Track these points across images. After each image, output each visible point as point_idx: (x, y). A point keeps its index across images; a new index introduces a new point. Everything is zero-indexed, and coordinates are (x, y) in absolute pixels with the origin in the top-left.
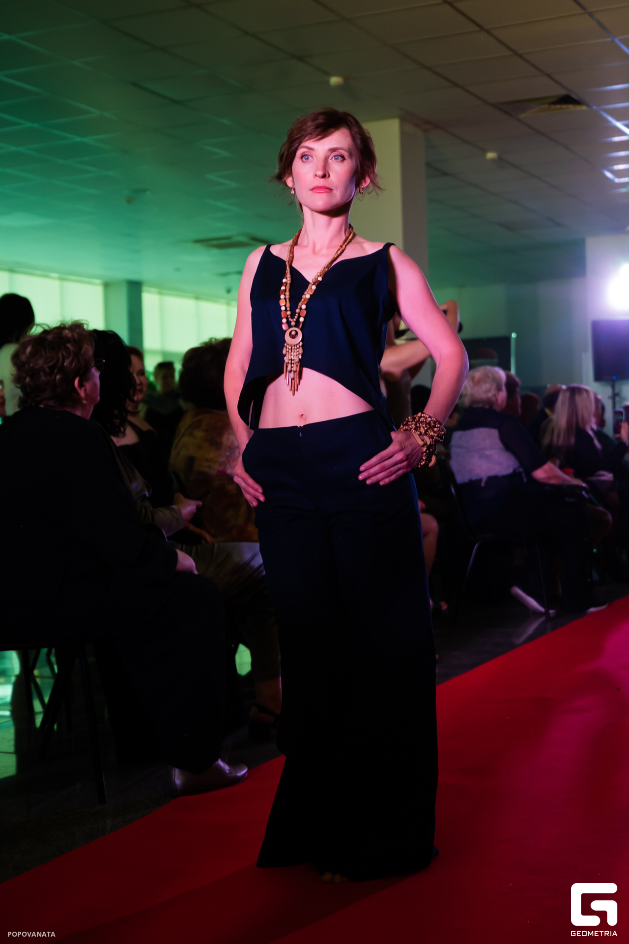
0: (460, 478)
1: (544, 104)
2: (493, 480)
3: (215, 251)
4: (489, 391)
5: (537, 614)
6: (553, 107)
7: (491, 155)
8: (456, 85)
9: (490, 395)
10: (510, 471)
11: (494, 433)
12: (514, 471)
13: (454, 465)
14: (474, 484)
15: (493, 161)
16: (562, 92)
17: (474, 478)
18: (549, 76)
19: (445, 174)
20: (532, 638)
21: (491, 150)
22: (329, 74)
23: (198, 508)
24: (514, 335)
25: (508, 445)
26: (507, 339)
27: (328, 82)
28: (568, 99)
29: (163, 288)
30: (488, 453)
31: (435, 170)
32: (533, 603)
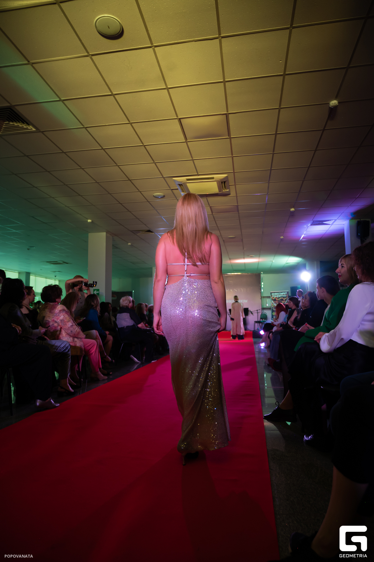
0: (119, 327)
1: (144, 232)
2: (128, 327)
3: (52, 265)
4: (127, 303)
5: (138, 363)
6: (146, 233)
7: (129, 244)
8: (121, 225)
9: (127, 304)
10: (132, 324)
11: (128, 314)
12: (133, 324)
13: (117, 322)
14: (123, 328)
15: (130, 245)
16: (148, 229)
17: (122, 327)
18: (145, 225)
19: (117, 248)
20: (136, 369)
21: (129, 243)
22: (88, 219)
23: (46, 330)
24: (133, 291)
25: (132, 318)
26: (132, 292)
27: (87, 221)
28: (149, 231)
29: (36, 275)
30: (126, 320)
31: (115, 247)
32: (136, 359)
